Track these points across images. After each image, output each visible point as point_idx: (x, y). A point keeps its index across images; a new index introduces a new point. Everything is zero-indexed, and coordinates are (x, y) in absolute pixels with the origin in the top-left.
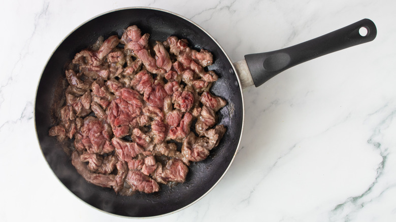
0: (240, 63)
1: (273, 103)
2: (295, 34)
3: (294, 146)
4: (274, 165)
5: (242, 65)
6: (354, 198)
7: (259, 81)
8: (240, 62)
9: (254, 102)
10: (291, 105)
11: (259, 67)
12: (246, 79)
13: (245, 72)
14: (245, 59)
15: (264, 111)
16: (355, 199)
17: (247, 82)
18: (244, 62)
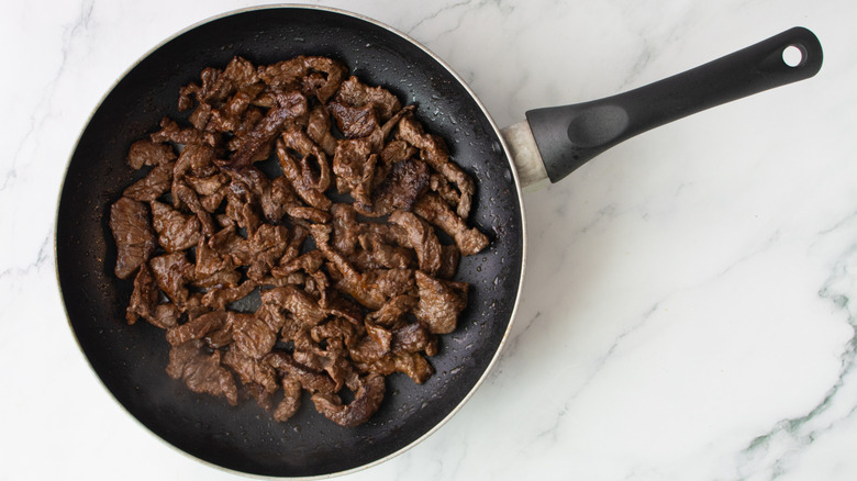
0: (517, 129)
1: (603, 213)
2: (648, 55)
3: (654, 309)
4: (610, 352)
5: (519, 132)
6: (791, 422)
7: (558, 168)
8: (516, 126)
9: (560, 211)
10: (644, 217)
11: (559, 137)
12: (529, 166)
13: (527, 149)
14: (528, 119)
15: (584, 230)
16: (794, 424)
17: (532, 172)
18: (526, 126)
